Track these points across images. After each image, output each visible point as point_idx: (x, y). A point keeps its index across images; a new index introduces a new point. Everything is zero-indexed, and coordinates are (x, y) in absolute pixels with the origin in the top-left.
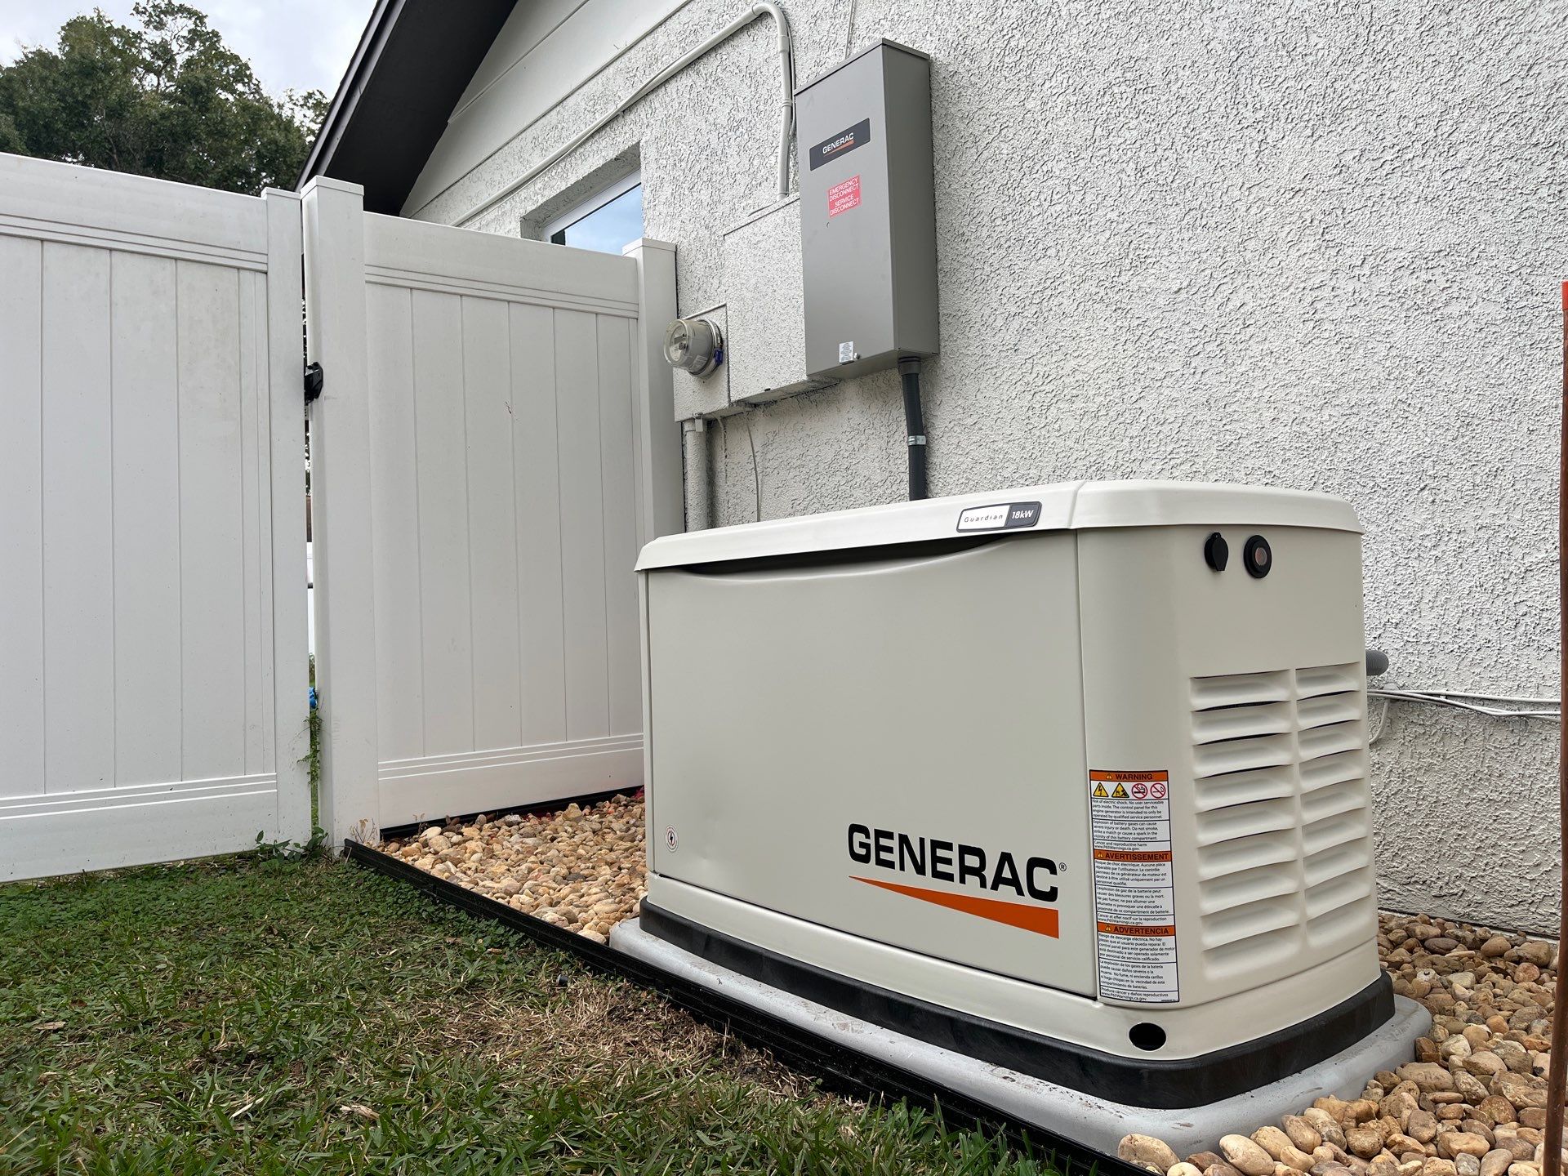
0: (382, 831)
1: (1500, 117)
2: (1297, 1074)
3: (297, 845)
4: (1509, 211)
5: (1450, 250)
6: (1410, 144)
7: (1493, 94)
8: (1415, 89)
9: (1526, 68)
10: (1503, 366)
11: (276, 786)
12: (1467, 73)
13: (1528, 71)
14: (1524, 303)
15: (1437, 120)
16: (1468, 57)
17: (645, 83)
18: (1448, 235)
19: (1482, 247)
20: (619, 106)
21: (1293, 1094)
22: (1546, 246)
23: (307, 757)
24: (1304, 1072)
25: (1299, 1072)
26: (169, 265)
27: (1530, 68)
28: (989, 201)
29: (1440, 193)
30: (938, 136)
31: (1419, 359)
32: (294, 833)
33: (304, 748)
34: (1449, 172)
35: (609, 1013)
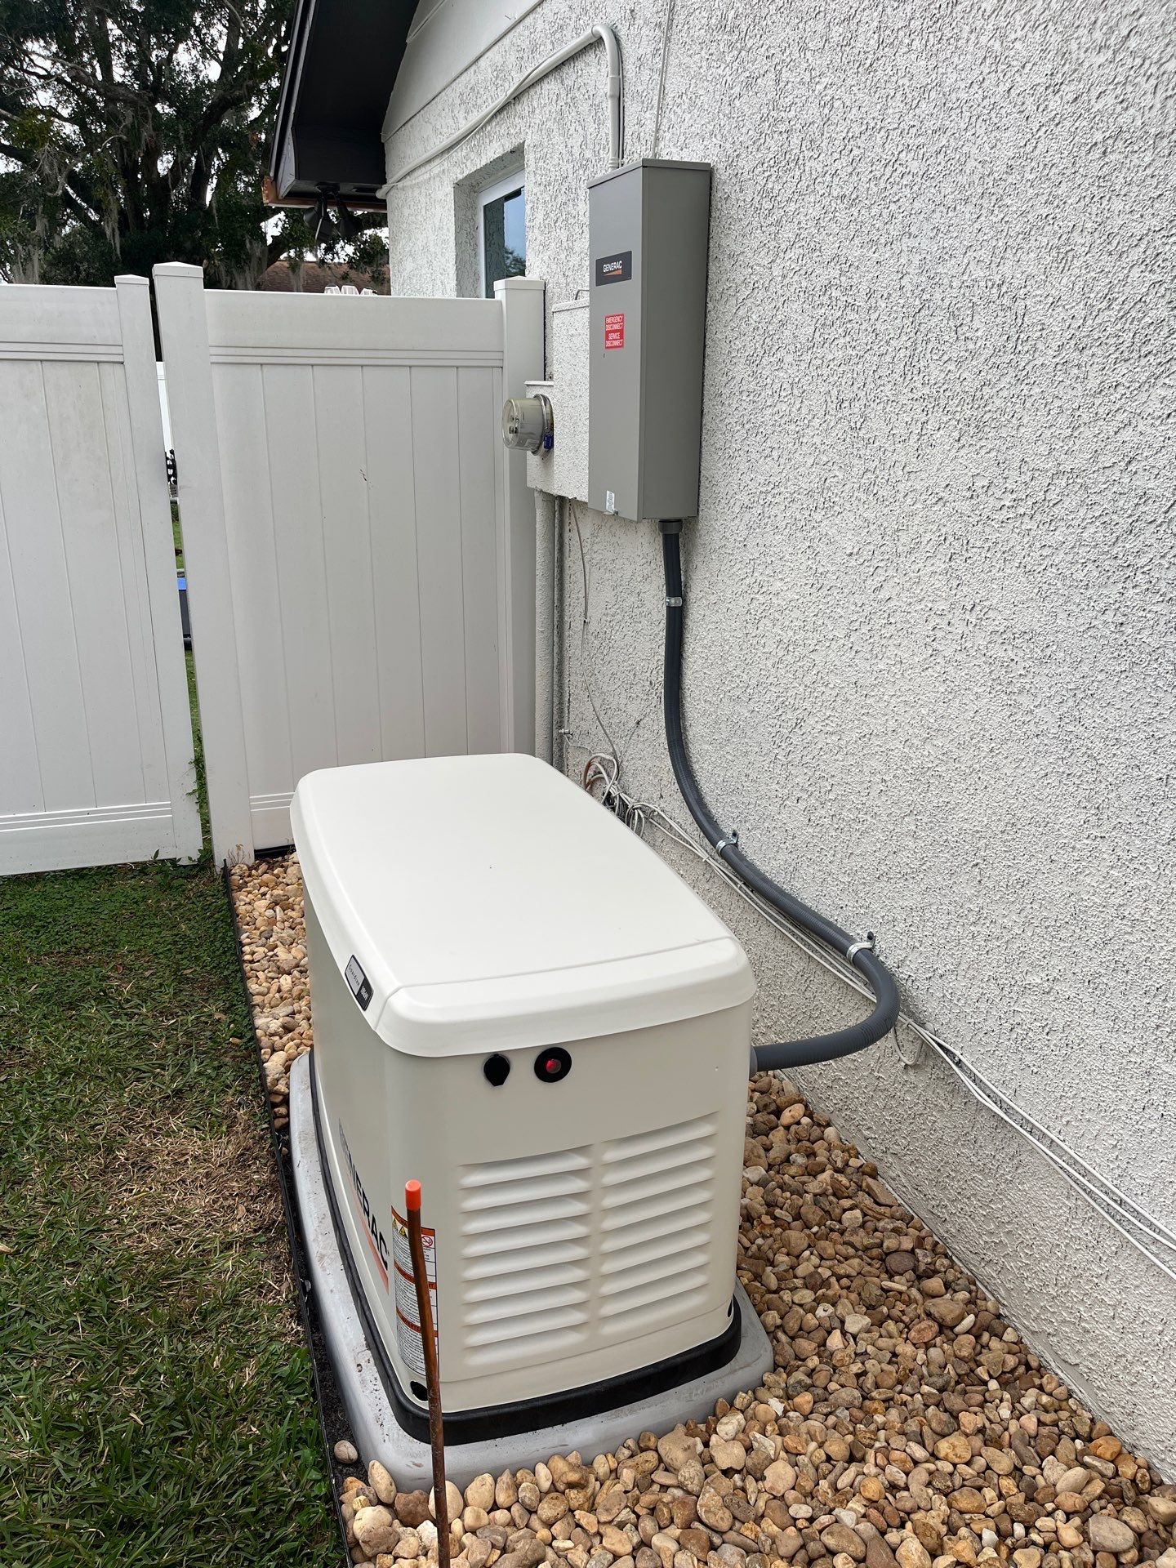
0: (255, 851)
1: (1095, 507)
2: (559, 1426)
3: (190, 859)
4: (1080, 621)
5: (1031, 636)
6: (1024, 497)
7: (1095, 475)
8: (1040, 432)
9: (1127, 459)
10: (1046, 782)
11: (171, 812)
12: (1082, 436)
13: (1127, 465)
14: (1072, 728)
15: (1048, 481)
16: (1085, 418)
17: (529, 70)
18: (1031, 618)
19: (1055, 647)
20: (509, 93)
21: (534, 1448)
22: (1100, 678)
23: (194, 791)
24: (568, 1425)
25: (563, 1423)
26: (36, 367)
27: (1130, 462)
28: (740, 370)
29: (1035, 568)
30: (713, 268)
31: (993, 737)
32: (187, 849)
33: (191, 784)
34: (1047, 548)
35: (240, 1155)
